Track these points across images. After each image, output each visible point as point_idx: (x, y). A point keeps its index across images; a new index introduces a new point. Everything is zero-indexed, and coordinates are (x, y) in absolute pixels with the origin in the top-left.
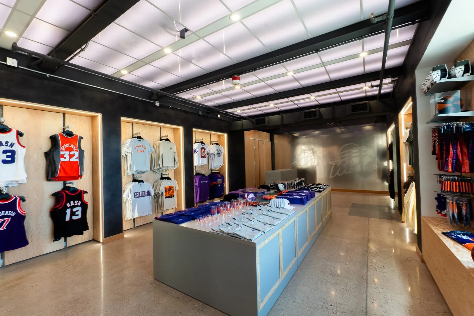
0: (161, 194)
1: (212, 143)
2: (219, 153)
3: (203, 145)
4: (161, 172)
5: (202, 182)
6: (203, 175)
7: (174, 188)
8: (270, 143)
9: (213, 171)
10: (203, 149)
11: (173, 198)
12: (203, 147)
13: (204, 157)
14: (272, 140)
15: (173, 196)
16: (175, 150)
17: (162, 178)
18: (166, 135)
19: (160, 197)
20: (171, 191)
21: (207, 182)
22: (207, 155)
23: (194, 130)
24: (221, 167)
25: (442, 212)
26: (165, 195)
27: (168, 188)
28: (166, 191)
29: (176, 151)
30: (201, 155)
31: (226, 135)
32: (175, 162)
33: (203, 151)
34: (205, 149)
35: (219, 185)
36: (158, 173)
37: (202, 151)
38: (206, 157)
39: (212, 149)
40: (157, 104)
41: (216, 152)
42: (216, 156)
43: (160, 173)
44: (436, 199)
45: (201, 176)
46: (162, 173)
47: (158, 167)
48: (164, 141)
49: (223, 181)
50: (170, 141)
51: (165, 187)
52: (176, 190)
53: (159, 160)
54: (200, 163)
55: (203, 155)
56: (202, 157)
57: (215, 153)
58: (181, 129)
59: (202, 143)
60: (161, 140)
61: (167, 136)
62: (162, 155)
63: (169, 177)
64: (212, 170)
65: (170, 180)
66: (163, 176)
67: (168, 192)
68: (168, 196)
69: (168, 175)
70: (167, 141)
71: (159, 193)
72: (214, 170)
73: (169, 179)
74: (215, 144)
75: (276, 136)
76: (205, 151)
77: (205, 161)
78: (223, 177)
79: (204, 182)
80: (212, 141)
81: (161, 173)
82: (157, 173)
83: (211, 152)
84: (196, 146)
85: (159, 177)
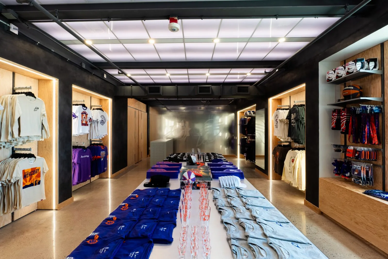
0: (15, 183)
1: (93, 108)
2: (102, 121)
3: (85, 108)
4: (13, 146)
5: (82, 157)
6: (83, 148)
7: (41, 170)
8: (146, 114)
9: (93, 143)
10: (84, 114)
11: (37, 186)
12: (84, 111)
13: (86, 124)
14: (148, 111)
15: (39, 183)
16: (43, 110)
17: (15, 155)
18: (28, 86)
19: (12, 188)
20: (34, 176)
21: (88, 156)
22: (90, 122)
23: (74, 87)
24: (103, 137)
25: (346, 175)
26: (24, 184)
27: (30, 171)
28: (25, 177)
29: (45, 113)
30: (82, 121)
31: (110, 101)
32: (42, 129)
33: (85, 116)
34: (87, 115)
35: (102, 159)
36: (6, 147)
37: (83, 117)
38: (87, 125)
39: (94, 115)
40: (14, 29)
41: (100, 119)
42: (99, 124)
43: (11, 148)
44: (333, 164)
45: (80, 149)
46: (15, 147)
47: (10, 138)
48: (24, 95)
49: (107, 154)
50: (35, 98)
51: (24, 171)
52: (43, 172)
53: (12, 126)
54: (81, 132)
55: (84, 122)
56: (83, 124)
57: (98, 121)
58: (54, 82)
59: (84, 106)
60: (14, 93)
61: (30, 88)
62: (19, 119)
63: (32, 153)
64: (91, 141)
65: (33, 158)
66: (18, 152)
67: (28, 179)
68: (28, 183)
69: (30, 150)
70: (28, 97)
71: (9, 181)
72: (94, 141)
73: (31, 156)
74: (98, 109)
75: (150, 108)
76: (87, 116)
77: (86, 130)
78: (106, 150)
79: (85, 156)
80: (92, 105)
81: (13, 148)
82: (4, 147)
83: (94, 119)
84: (75, 110)
85: (9, 153)
